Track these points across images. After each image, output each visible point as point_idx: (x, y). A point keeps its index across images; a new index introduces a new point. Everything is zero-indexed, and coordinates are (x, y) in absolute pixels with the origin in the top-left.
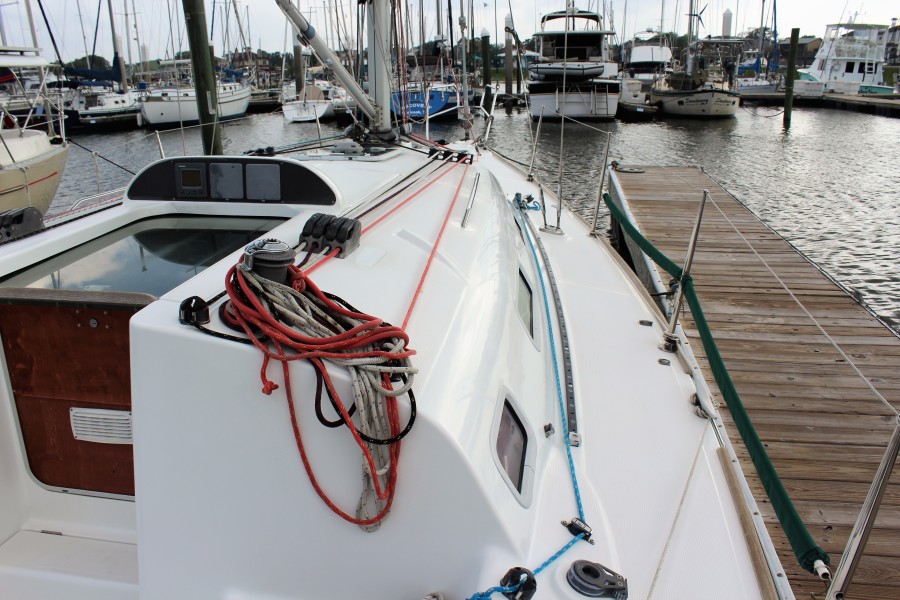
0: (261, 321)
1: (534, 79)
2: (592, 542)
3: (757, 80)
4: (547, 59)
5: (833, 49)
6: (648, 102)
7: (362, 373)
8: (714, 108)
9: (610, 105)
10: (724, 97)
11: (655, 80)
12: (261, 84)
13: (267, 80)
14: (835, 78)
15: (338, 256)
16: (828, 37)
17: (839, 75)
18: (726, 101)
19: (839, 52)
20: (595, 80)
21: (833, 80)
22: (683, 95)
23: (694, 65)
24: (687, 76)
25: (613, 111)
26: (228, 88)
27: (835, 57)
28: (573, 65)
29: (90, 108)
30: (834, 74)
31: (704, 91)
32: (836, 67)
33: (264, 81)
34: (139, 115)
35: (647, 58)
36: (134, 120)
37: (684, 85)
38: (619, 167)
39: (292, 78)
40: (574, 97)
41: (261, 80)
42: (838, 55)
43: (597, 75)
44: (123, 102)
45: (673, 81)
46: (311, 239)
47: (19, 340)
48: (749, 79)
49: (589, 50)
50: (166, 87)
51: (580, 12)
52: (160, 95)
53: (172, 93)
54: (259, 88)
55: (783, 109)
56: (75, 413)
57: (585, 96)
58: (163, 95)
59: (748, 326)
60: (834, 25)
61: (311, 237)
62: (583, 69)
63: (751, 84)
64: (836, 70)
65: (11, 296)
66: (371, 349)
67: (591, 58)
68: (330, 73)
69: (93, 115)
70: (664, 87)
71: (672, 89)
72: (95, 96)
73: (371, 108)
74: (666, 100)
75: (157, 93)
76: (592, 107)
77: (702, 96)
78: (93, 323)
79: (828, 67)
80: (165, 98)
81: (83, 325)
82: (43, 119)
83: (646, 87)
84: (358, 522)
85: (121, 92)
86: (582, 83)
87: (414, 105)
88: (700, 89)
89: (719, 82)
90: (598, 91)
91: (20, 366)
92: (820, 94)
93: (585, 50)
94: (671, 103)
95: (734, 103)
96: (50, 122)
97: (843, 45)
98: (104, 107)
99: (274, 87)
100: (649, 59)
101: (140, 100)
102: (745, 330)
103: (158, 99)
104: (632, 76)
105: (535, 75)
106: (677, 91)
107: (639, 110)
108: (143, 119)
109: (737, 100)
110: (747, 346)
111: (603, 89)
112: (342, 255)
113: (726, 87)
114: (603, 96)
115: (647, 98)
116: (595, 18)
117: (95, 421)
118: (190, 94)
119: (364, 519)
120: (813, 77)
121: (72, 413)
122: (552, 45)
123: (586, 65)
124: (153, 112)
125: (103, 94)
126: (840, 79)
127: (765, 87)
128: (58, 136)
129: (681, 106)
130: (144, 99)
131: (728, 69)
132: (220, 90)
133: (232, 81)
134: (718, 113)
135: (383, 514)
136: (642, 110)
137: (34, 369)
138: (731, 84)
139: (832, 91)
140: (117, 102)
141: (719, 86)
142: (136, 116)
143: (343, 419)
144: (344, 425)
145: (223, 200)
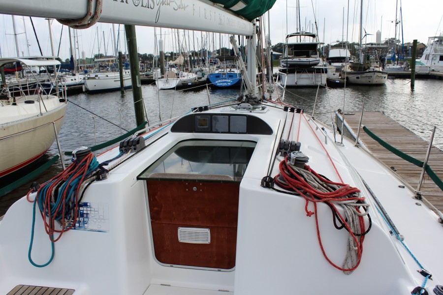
1: (284, 67)
2: (432, 279)
3: (394, 65)
4: (290, 56)
5: (432, 49)
6: (340, 77)
7: (348, 207)
8: (375, 80)
9: (323, 79)
10: (380, 75)
11: (343, 66)
14: (435, 64)
16: (429, 43)
17: (436, 62)
18: (381, 77)
19: (435, 50)
20: (315, 67)
21: (433, 64)
22: (359, 74)
23: (364, 59)
24: (361, 64)
25: (324, 82)
26: (127, 72)
27: (434, 53)
28: (304, 59)
29: (59, 83)
30: (433, 62)
31: (370, 72)
32: (435, 58)
34: (83, 86)
35: (337, 55)
36: (81, 88)
37: (359, 69)
38: (341, 112)
39: (158, 67)
40: (304, 75)
42: (436, 52)
43: (316, 64)
44: (75, 79)
45: (353, 67)
47: (156, 197)
48: (390, 65)
49: (311, 52)
50: (97, 72)
51: (306, 33)
52: (94, 76)
53: (100, 75)
55: (410, 80)
56: (180, 229)
57: (310, 75)
58: (96, 76)
59: (432, 189)
60: (433, 37)
61: (283, 150)
62: (309, 62)
63: (391, 67)
64: (435, 60)
65: (161, 176)
66: (347, 197)
67: (312, 56)
69: (61, 86)
70: (349, 70)
71: (353, 71)
74: (350, 76)
75: (93, 75)
76: (314, 80)
77: (369, 74)
78: (195, 189)
79: (430, 58)
80: (97, 78)
81: (189, 190)
83: (338, 70)
84: (344, 270)
85: (74, 75)
86: (308, 68)
87: (224, 80)
88: (367, 71)
89: (377, 67)
90: (317, 72)
92: (427, 72)
93: (309, 52)
94: (353, 78)
95: (385, 77)
97: (437, 47)
98: (66, 83)
100: (339, 56)
101: (84, 79)
102: (431, 191)
103: (93, 78)
104: (330, 64)
105: (285, 65)
106: (355, 72)
107: (337, 81)
108: (86, 88)
109: (386, 76)
110: (435, 199)
111: (320, 71)
113: (381, 69)
114: (319, 75)
115: (340, 75)
116: (314, 36)
117: (190, 233)
118: (109, 76)
119: (346, 268)
120: (423, 64)
122: (292, 49)
123: (311, 59)
124: (91, 85)
125: (65, 76)
126: (437, 64)
127: (398, 69)
128: (62, 99)
129: (358, 80)
130: (86, 78)
131: (382, 61)
132: (124, 74)
134: (377, 83)
136: (338, 82)
137: (162, 210)
138: (383, 68)
139: (433, 70)
140: (72, 80)
141: (377, 69)
142: (82, 87)
143: (344, 226)
144: (344, 228)
145: (219, 133)
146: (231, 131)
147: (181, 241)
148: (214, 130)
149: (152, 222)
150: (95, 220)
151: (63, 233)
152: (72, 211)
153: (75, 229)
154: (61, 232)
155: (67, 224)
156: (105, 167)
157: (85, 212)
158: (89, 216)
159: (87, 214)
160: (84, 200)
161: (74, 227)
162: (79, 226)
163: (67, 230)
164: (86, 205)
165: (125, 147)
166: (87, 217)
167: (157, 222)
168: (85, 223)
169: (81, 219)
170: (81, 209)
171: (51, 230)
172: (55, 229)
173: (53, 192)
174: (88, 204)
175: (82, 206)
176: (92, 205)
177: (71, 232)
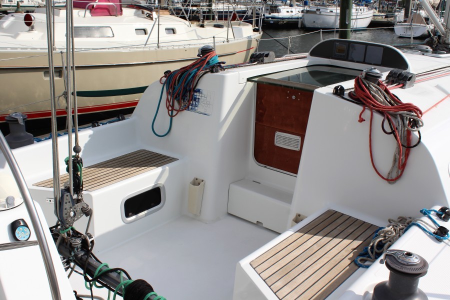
0: (366, 97)
12: (381, 9)
13: (386, 7)
15: (401, 87)
26: (359, 10)
29: (272, 14)
33: (383, 7)
34: (300, 21)
36: (297, 23)
39: (403, 7)
41: (381, 6)
44: (292, 12)
46: (391, 79)
47: (263, 101)
50: (320, 5)
52: (315, 10)
53: (323, 9)
54: (379, 11)
56: (277, 133)
58: (317, 10)
61: (391, 78)
65: (266, 81)
68: (420, 6)
69: (273, 18)
72: (276, 7)
73: (443, 29)
75: (313, 8)
78: (294, 97)
80: (318, 12)
81: (289, 98)
82: (251, 17)
84: (387, 180)
85: (291, 6)
91: (261, 111)
96: (254, 19)
98: (280, 14)
99: (389, 12)
101: (302, 11)
103: (314, 12)
108: (302, 24)
112: (404, 87)
117: (285, 138)
118: (334, 11)
119: (389, 178)
121: (276, 134)
124: (309, 20)
125: (280, 6)
128: (257, 28)
130: (305, 11)
132: (353, 11)
133: (362, 5)
135: (398, 177)
137: (266, 113)
140: (288, 12)
142: (298, 21)
143: (393, 132)
144: (392, 134)
145: (354, 61)
146: (366, 62)
147: (277, 145)
148: (349, 59)
149: (256, 124)
150: (203, 105)
151: (179, 113)
152: (188, 94)
153: (188, 110)
154: (178, 111)
155: (182, 105)
156: (222, 65)
157: (197, 97)
158: (200, 101)
159: (199, 99)
160: (198, 87)
161: (187, 108)
162: (192, 109)
163: (183, 110)
164: (199, 91)
165: (255, 58)
166: (198, 102)
167: (260, 123)
168: (196, 106)
169: (194, 103)
170: (195, 94)
171: (171, 108)
172: (175, 108)
173: (178, 77)
174: (201, 91)
175: (196, 92)
176: (204, 92)
177: (185, 112)
